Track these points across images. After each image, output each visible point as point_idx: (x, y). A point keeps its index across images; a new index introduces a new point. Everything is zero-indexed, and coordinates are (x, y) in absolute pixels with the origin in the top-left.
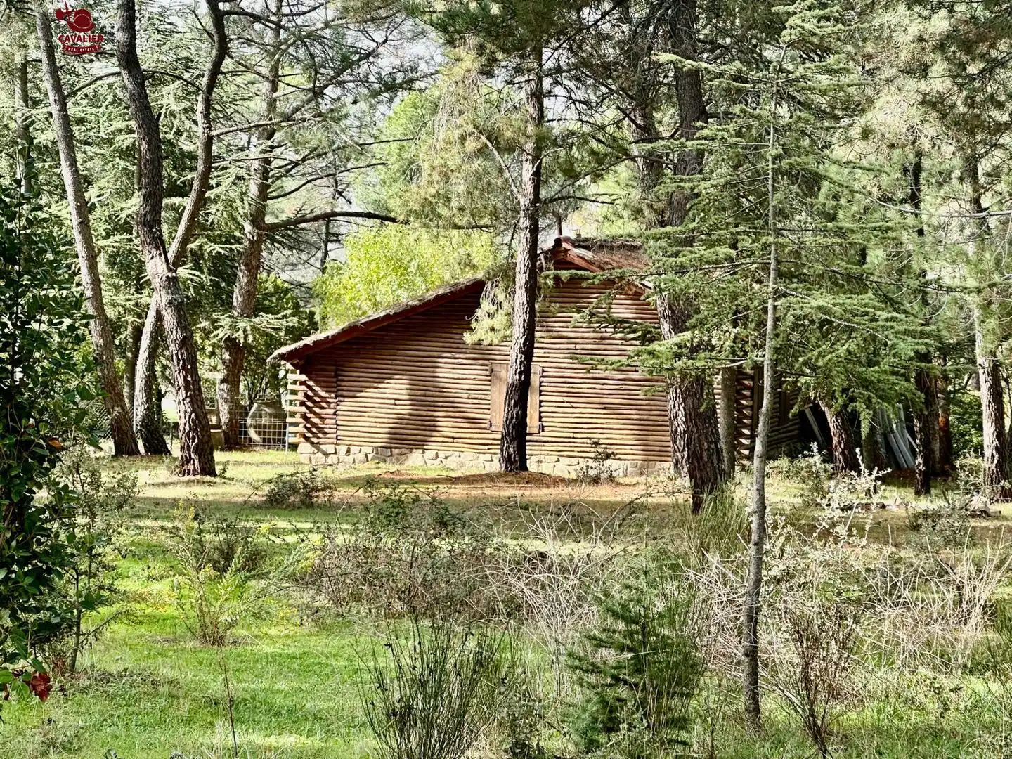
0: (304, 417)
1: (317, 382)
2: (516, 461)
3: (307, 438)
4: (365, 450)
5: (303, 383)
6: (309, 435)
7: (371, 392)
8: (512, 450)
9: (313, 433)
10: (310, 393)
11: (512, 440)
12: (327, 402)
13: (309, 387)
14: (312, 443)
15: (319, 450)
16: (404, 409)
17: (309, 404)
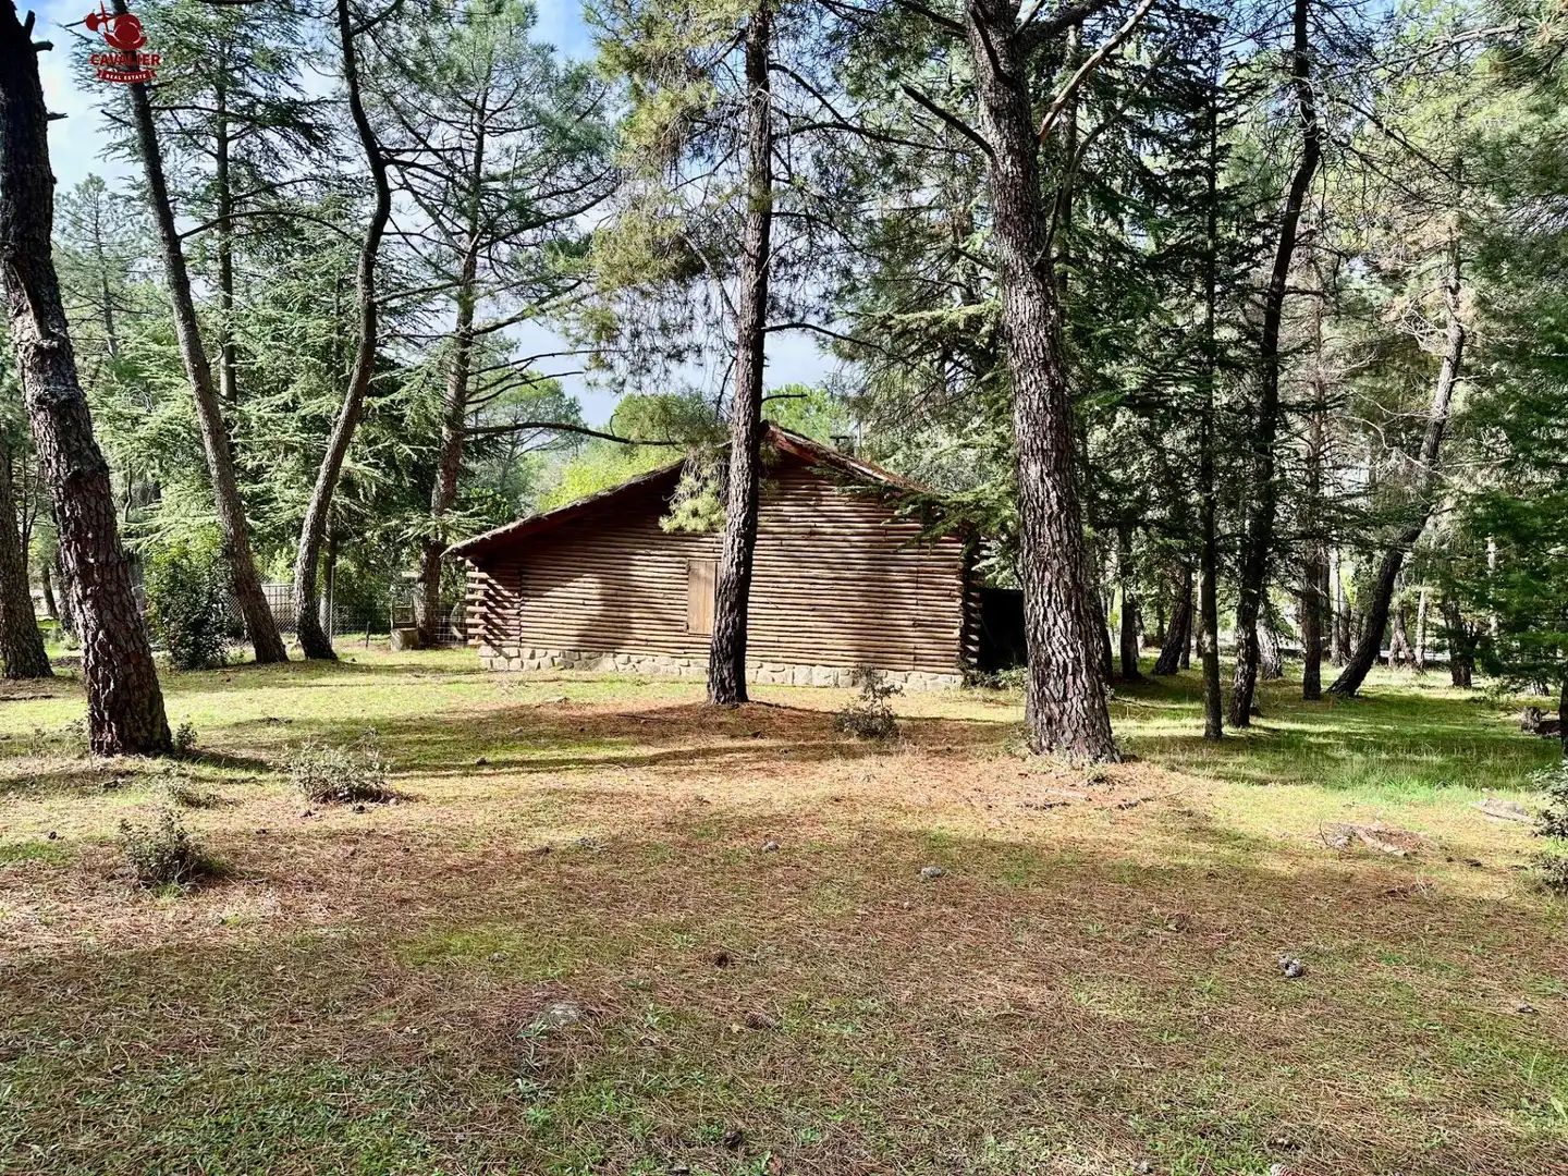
0: (484, 617)
1: (500, 582)
2: (732, 688)
3: (488, 642)
4: (552, 653)
5: (482, 581)
6: (491, 637)
7: (558, 592)
8: (726, 673)
9: (494, 635)
10: (491, 592)
11: (727, 658)
12: (510, 602)
13: (491, 585)
14: (494, 646)
15: (501, 653)
16: (596, 610)
17: (491, 603)
